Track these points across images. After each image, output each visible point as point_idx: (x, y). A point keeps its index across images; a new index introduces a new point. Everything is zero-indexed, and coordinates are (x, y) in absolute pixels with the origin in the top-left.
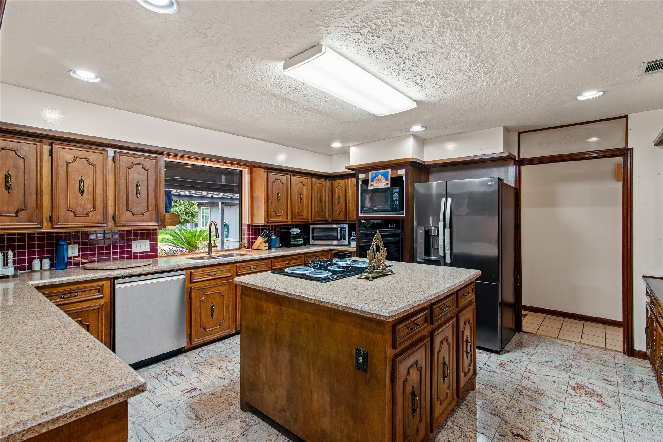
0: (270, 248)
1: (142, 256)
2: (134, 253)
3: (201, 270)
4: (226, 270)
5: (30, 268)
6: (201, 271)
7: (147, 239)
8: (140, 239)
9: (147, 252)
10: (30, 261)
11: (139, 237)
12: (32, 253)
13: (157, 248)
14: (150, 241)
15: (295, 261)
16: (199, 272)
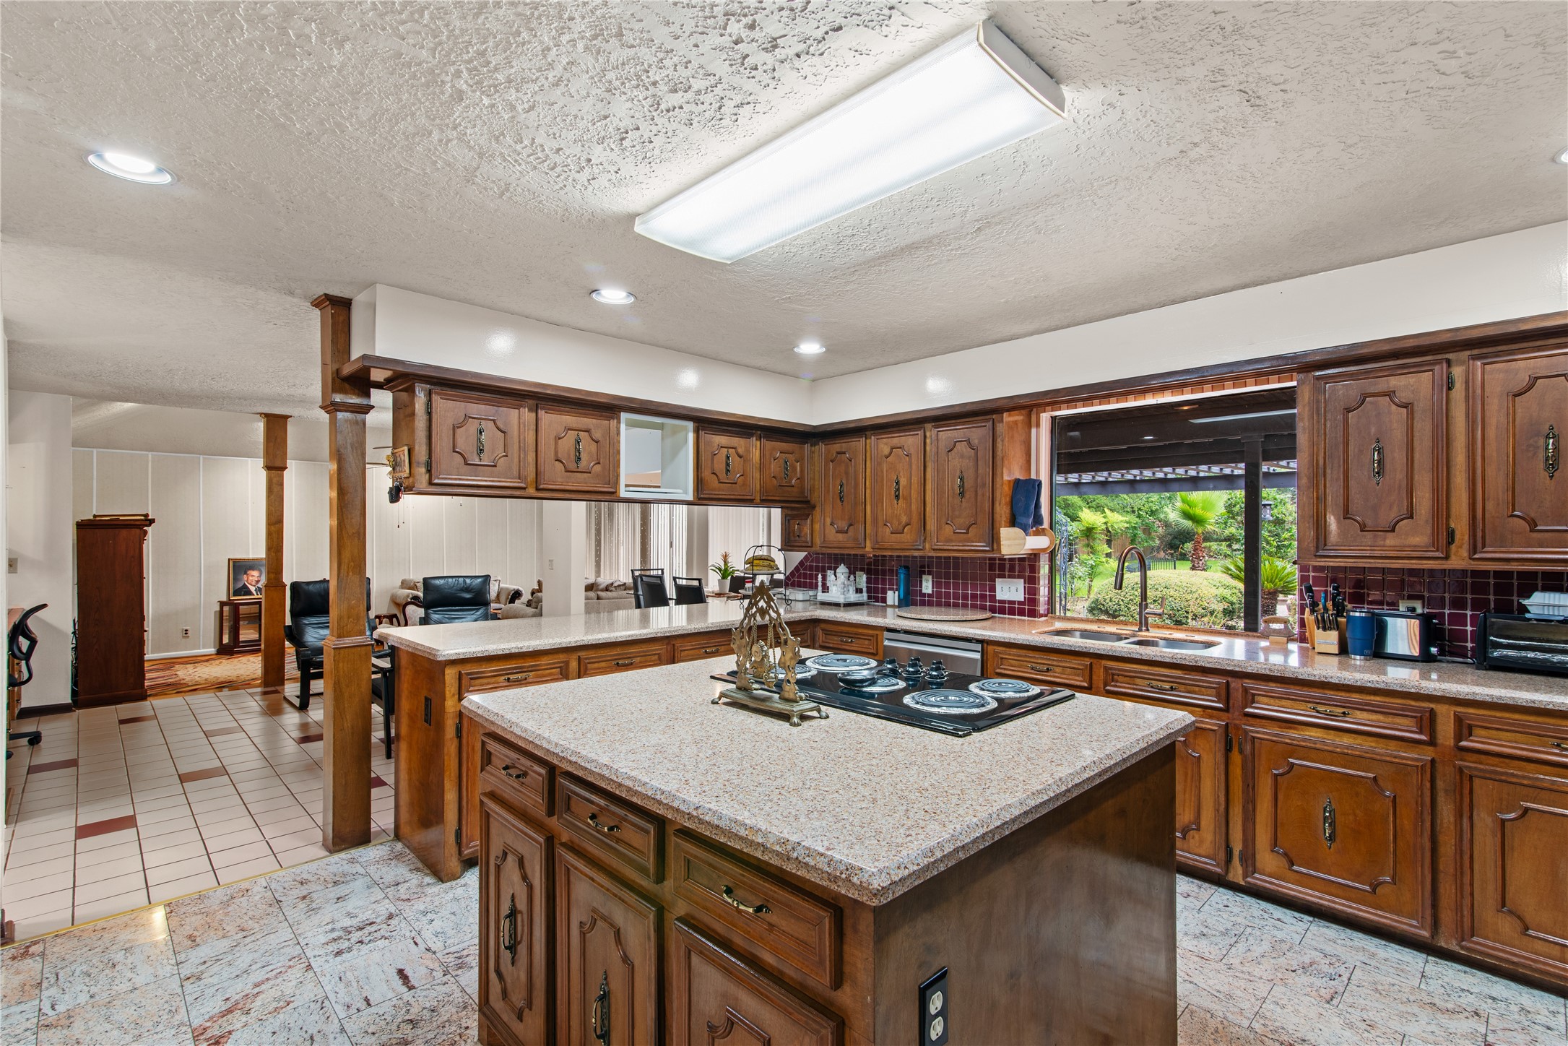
0: (1344, 650)
1: (1011, 609)
2: (1001, 602)
3: (1015, 651)
4: (1074, 668)
5: (884, 600)
6: (1014, 655)
7: (1019, 577)
8: (1010, 577)
9: (1020, 603)
10: (884, 592)
11: (1007, 573)
12: (884, 582)
13: (1037, 597)
14: (1025, 583)
15: (1380, 717)
16: (1010, 655)
